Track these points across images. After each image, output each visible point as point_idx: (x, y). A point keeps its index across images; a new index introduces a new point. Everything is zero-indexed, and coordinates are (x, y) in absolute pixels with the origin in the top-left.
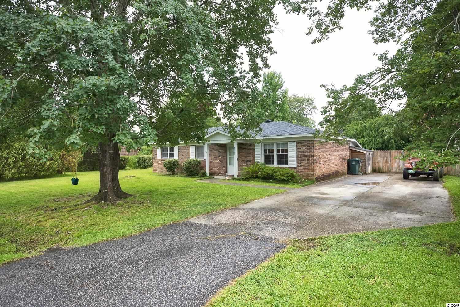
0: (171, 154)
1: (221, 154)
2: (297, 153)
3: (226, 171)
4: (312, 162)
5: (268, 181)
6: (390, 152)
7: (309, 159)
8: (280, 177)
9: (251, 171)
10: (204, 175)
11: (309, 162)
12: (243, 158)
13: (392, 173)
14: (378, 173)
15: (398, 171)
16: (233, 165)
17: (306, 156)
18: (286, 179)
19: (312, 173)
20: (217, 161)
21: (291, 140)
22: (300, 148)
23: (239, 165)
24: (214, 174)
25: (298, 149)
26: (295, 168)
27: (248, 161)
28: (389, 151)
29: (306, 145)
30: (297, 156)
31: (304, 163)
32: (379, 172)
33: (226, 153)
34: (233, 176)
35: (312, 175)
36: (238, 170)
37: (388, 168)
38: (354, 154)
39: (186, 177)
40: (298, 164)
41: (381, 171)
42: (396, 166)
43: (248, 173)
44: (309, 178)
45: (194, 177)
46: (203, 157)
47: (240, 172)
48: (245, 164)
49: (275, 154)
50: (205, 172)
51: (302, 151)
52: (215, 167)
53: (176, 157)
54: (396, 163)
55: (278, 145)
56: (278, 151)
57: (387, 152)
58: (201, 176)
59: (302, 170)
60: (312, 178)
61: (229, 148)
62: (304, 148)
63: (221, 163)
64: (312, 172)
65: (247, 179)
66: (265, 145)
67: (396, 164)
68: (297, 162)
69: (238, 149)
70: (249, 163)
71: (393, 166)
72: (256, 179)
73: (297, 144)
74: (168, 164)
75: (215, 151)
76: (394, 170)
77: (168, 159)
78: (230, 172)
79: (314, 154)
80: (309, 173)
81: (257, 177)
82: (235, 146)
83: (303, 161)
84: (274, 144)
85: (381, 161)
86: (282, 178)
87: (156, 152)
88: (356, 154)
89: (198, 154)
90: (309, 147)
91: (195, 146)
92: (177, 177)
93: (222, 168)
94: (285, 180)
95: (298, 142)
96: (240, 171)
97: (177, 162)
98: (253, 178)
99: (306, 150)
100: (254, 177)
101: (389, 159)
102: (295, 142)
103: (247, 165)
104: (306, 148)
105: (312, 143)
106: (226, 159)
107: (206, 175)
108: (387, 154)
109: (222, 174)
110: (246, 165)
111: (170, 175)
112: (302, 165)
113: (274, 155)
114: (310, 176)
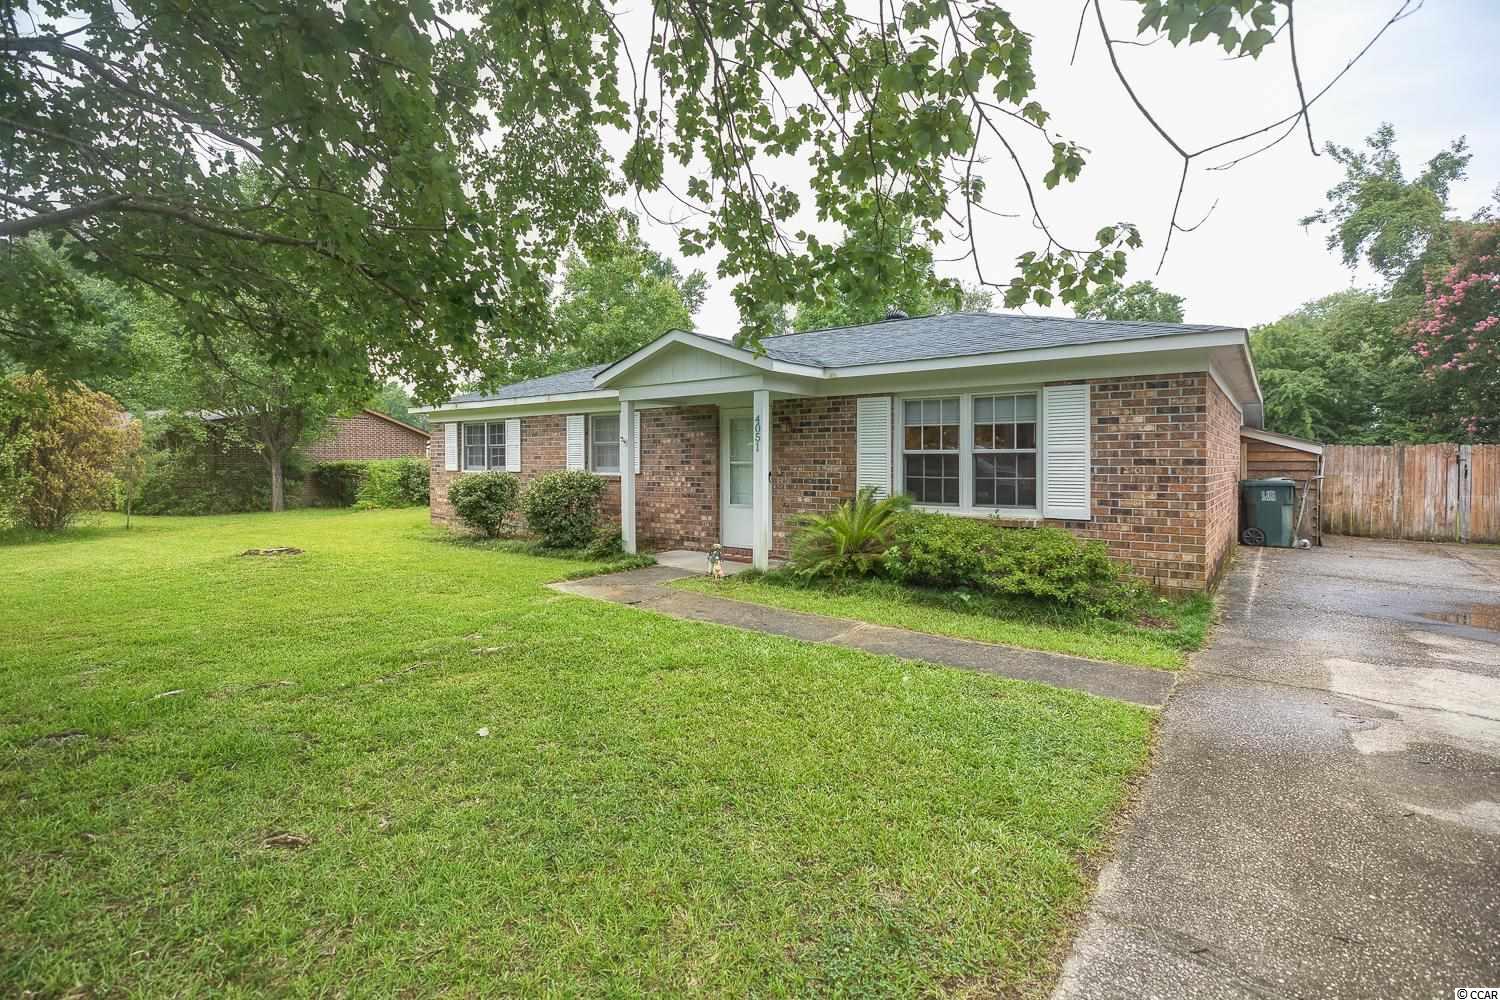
0: (495, 451)
1: (695, 451)
2: (1094, 445)
3: (716, 531)
4: (1193, 497)
5: (944, 597)
6: (1402, 453)
7: (1168, 479)
8: (1021, 582)
9: (843, 538)
10: (612, 547)
11: (1174, 497)
12: (799, 470)
13: (1409, 538)
14: (1341, 539)
15: (1436, 530)
16: (750, 505)
17: (1152, 462)
18: (1061, 596)
19: (1187, 557)
20: (676, 482)
21: (1062, 374)
22: (1116, 421)
23: (779, 506)
24: (663, 539)
25: (1102, 422)
26: (1081, 524)
27: (822, 484)
28: (1395, 448)
29: (1152, 402)
30: (1093, 462)
31: (1139, 499)
32: (1346, 534)
33: (718, 446)
34: (750, 552)
35: (1190, 566)
36: (775, 528)
37: (1388, 518)
38: (1261, 457)
39: (537, 554)
40: (1101, 503)
41: (1356, 528)
42: (1431, 512)
43: (829, 547)
44: (1172, 583)
45: (569, 557)
46: (616, 463)
47: (781, 535)
48: (807, 499)
49: (966, 449)
50: (619, 536)
51: (1127, 437)
52: (668, 511)
53: (513, 464)
54: (1429, 497)
55: (982, 404)
56: (982, 434)
57: (1386, 452)
58: (600, 555)
59: (1126, 536)
60: (1187, 584)
61: (732, 421)
62: (1139, 419)
63: (693, 490)
64: (1190, 550)
65: (821, 581)
66: (907, 404)
67: (1428, 500)
68: (1093, 495)
69: (774, 427)
70: (826, 495)
71: (1412, 510)
72: (875, 584)
73: (1093, 397)
74: (466, 495)
75: (669, 436)
76: (1418, 528)
77: (480, 471)
78: (733, 537)
79: (1203, 453)
80: (1171, 556)
81: (877, 571)
82: (762, 411)
83: (1135, 488)
84: (958, 400)
85: (1358, 489)
86: (1038, 586)
87: (441, 444)
88: (1271, 457)
89: (598, 450)
90: (1175, 410)
91: (586, 415)
92: (499, 555)
93: (701, 513)
94: (1053, 599)
95: (1103, 388)
96: (780, 529)
97: (513, 484)
98: (854, 572)
99: (1149, 428)
100: (863, 568)
101: (1397, 480)
102: (1087, 387)
103: (818, 506)
104: (1149, 420)
105: (1194, 392)
106: (718, 474)
107: (620, 550)
108: (1384, 458)
109: (698, 540)
110: (808, 505)
111: (472, 541)
112: (1127, 512)
113: (956, 457)
114: (1174, 575)
